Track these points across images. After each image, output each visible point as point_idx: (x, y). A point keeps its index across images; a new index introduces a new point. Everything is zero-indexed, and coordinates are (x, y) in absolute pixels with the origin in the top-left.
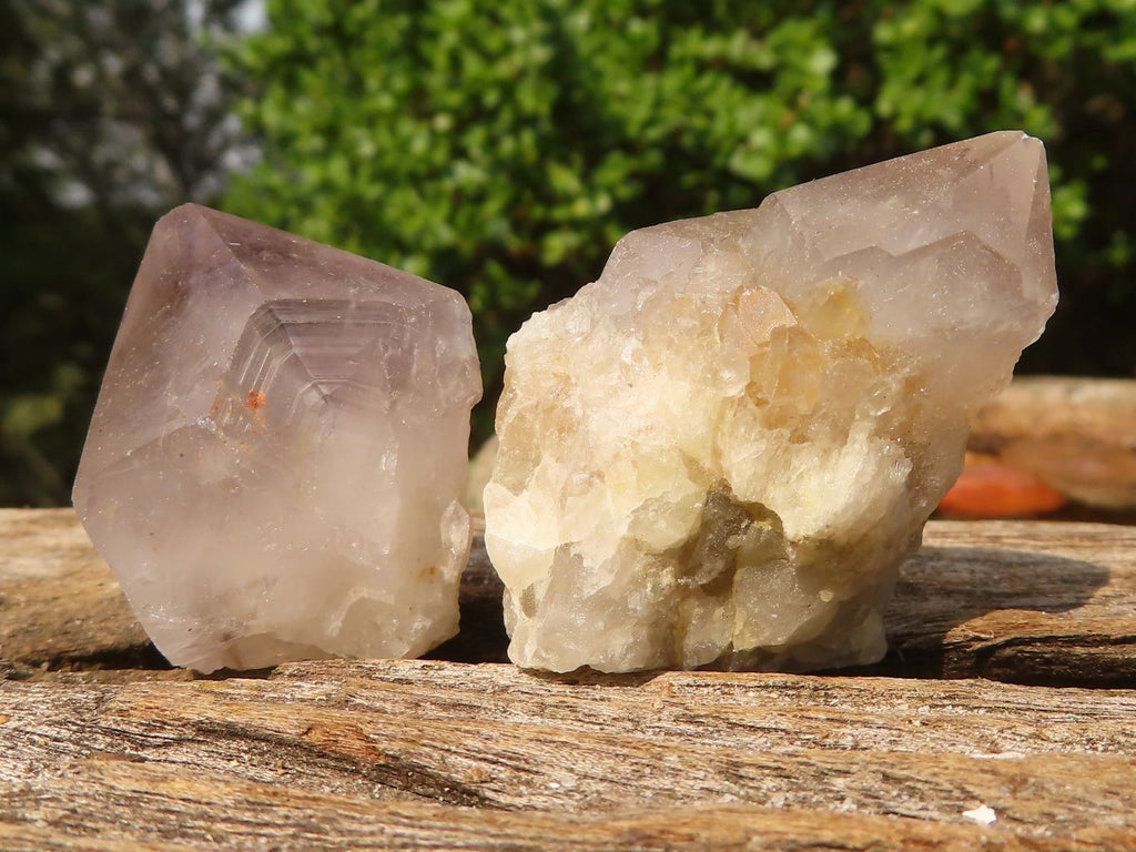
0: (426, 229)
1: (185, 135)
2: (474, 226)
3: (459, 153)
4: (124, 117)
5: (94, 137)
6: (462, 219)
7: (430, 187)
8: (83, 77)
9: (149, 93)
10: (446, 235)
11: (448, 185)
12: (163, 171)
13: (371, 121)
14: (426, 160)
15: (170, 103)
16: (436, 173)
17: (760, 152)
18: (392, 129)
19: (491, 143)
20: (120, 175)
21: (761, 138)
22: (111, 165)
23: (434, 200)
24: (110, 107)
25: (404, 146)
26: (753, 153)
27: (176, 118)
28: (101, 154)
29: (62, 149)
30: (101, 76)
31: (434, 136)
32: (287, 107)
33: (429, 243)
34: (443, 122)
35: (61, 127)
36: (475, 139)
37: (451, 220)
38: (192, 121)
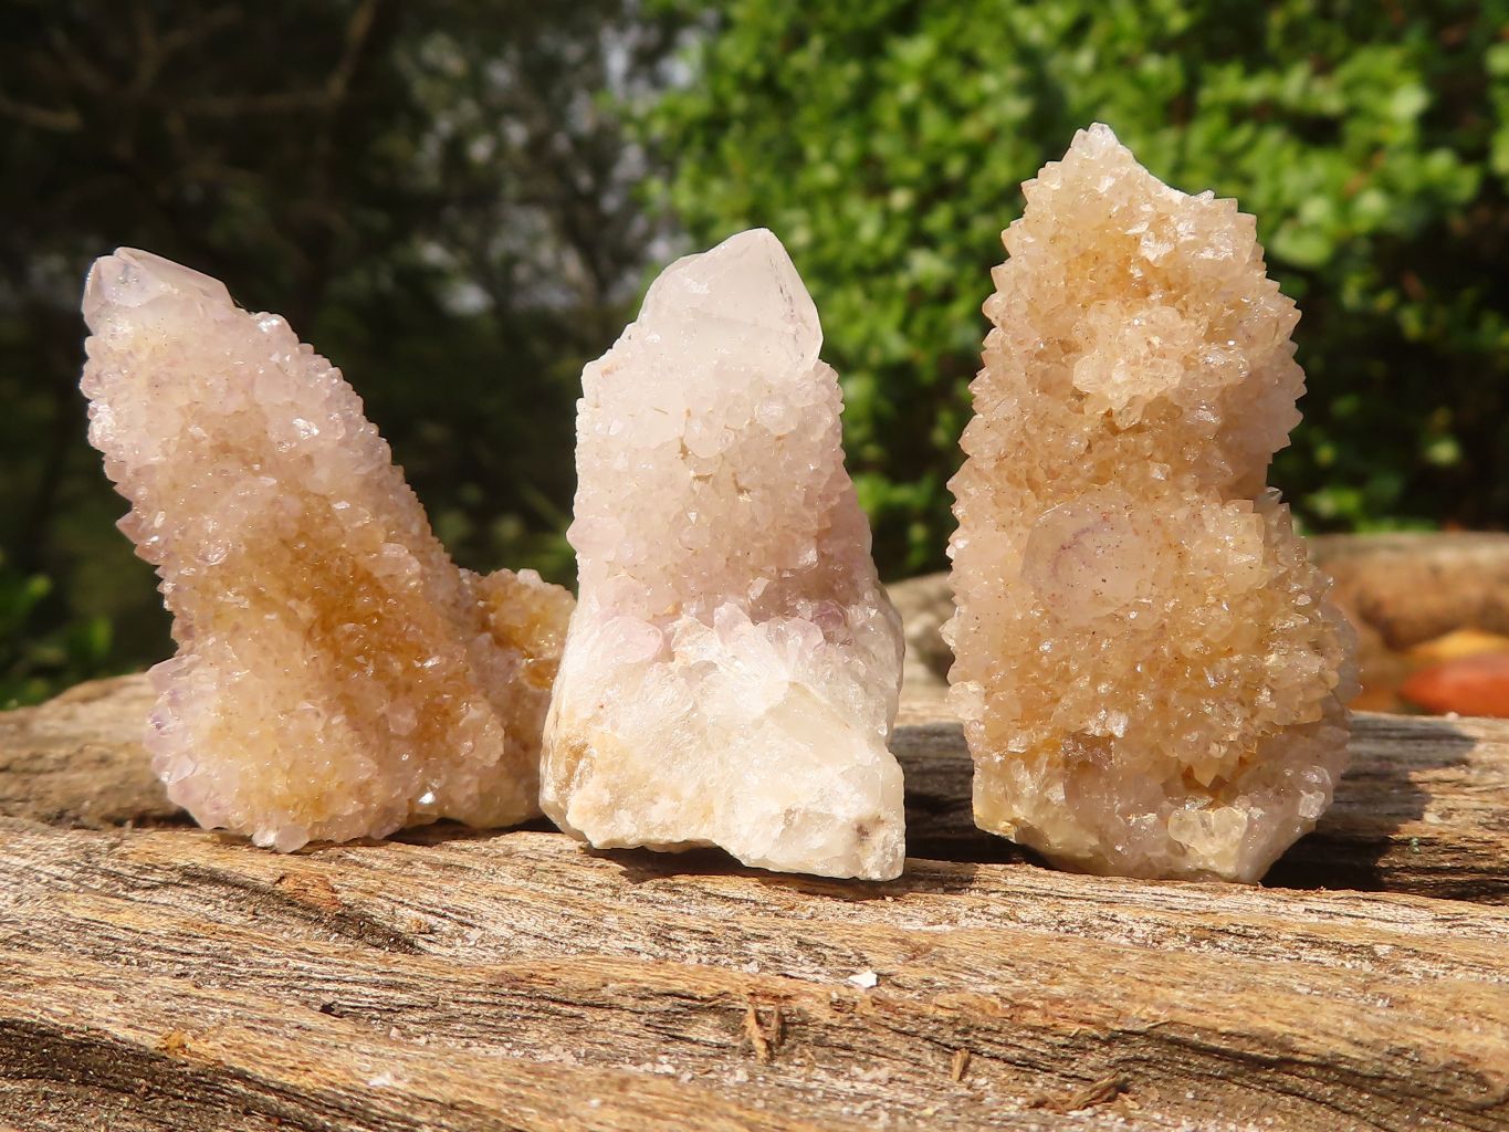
0: (871, 339)
1: (603, 221)
2: (934, 333)
3: (922, 239)
4: (528, 200)
5: (491, 226)
6: (918, 327)
7: (880, 284)
8: (480, 150)
9: (559, 169)
10: (897, 347)
11: (903, 281)
12: (573, 266)
13: (808, 201)
14: (874, 249)
15: (585, 181)
16: (894, 265)
17: (1315, 228)
18: (837, 212)
19: (961, 224)
20: (522, 273)
21: (1316, 210)
22: (511, 261)
23: (885, 299)
24: (511, 188)
25: (850, 230)
26: (1301, 231)
27: (592, 199)
28: (501, 246)
29: (453, 242)
30: (500, 149)
31: (888, 216)
32: (699, 187)
33: (875, 357)
34: (901, 199)
35: (451, 214)
36: (940, 219)
37: (904, 327)
38: (611, 203)
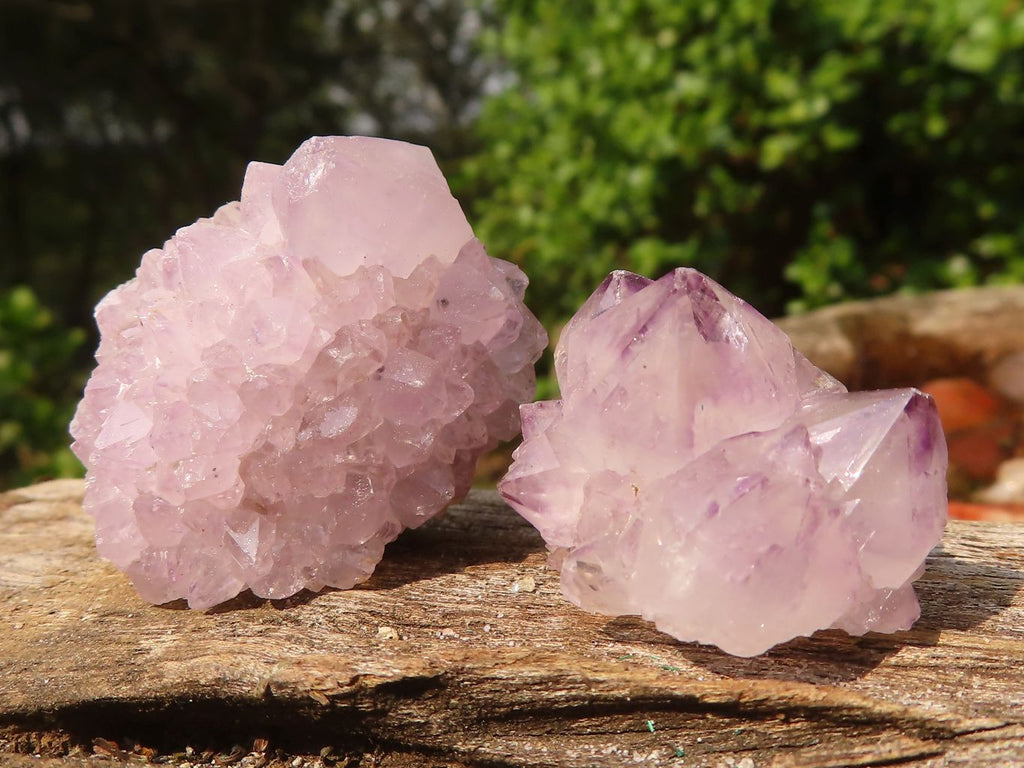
0: (650, 141)
1: (451, 67)
2: (696, 134)
3: (683, 66)
4: (401, 54)
5: (376, 74)
6: (685, 128)
7: (654, 100)
8: (366, 21)
9: (421, 33)
10: (668, 145)
11: (671, 97)
12: (433, 100)
13: (601, 42)
14: (650, 74)
15: (438, 39)
16: (661, 87)
17: (981, 43)
18: (621, 49)
19: (712, 54)
20: (399, 106)
21: (984, 28)
22: (390, 98)
23: (656, 112)
24: (388, 47)
25: (630, 63)
26: (975, 44)
27: (444, 53)
28: (384, 88)
29: (350, 85)
30: (381, 20)
31: (659, 53)
33: (653, 154)
34: (667, 38)
35: (350, 67)
36: (697, 50)
37: (674, 130)
38: (458, 54)
